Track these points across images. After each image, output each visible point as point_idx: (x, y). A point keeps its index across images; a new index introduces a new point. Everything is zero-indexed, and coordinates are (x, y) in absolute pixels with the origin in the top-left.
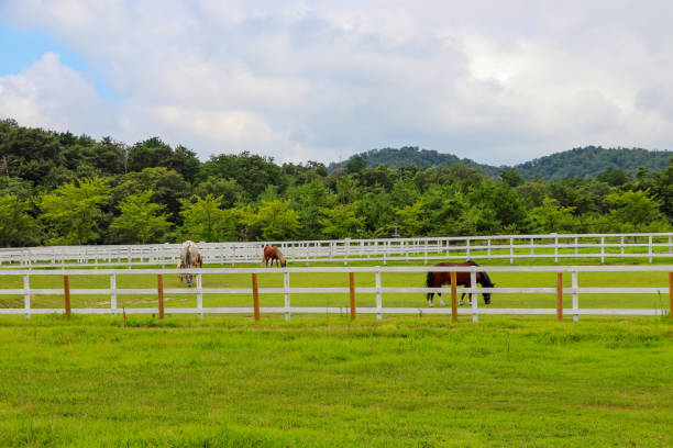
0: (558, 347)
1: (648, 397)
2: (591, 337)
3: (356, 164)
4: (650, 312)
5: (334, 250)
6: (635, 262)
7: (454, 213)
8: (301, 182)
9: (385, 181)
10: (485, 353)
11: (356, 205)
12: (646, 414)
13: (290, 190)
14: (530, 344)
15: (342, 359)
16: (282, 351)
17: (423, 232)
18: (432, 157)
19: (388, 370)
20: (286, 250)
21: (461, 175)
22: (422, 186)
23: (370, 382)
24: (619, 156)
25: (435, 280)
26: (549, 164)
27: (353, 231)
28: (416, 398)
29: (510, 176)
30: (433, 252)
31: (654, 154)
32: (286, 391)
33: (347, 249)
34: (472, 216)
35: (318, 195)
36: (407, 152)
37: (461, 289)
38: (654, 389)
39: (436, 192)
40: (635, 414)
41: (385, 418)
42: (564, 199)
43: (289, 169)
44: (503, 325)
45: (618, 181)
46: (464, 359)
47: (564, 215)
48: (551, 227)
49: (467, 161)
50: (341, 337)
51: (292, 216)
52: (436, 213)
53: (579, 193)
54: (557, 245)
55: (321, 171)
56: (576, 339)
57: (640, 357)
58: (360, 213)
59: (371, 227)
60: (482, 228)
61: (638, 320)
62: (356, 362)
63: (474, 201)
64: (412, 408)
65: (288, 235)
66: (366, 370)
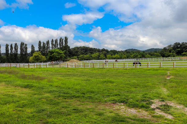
0: (147, 71)
1: (156, 76)
2: (151, 70)
3: (126, 51)
4: (157, 67)
5: (123, 60)
6: (157, 61)
7: (137, 56)
8: (120, 53)
9: (129, 52)
10: (139, 72)
11: (126, 55)
12: (155, 78)
13: (119, 54)
14: (144, 70)
15: (122, 72)
16: (116, 71)
17: (134, 58)
18: (135, 50)
19: (127, 73)
20: (118, 60)
21: (138, 51)
22: (134, 53)
23: (125, 75)
24: (156, 49)
25: (134, 63)
26: (148, 50)
27: (126, 58)
28: (130, 76)
29: (144, 52)
30: (134, 60)
31: (160, 49)
32: (115, 76)
33: (125, 60)
34: (139, 56)
35: (122, 54)
36: (132, 49)
37: (137, 65)
38: (157, 75)
39: (135, 54)
40: (154, 78)
41: (126, 79)
42: (150, 54)
43: (119, 51)
44: (141, 68)
45: (156, 52)
46: (136, 72)
47: (150, 56)
48: (148, 57)
49: (139, 50)
50: (122, 70)
51: (119, 56)
52: (135, 56)
53: (152, 53)
54: (148, 59)
55: (122, 51)
56: (149, 70)
57: (156, 72)
58: (126, 56)
59: (128, 58)
60: (140, 58)
61: (156, 68)
62: (124, 73)
63: (139, 55)
64: (129, 78)
65: (118, 59)
66: (125, 73)
